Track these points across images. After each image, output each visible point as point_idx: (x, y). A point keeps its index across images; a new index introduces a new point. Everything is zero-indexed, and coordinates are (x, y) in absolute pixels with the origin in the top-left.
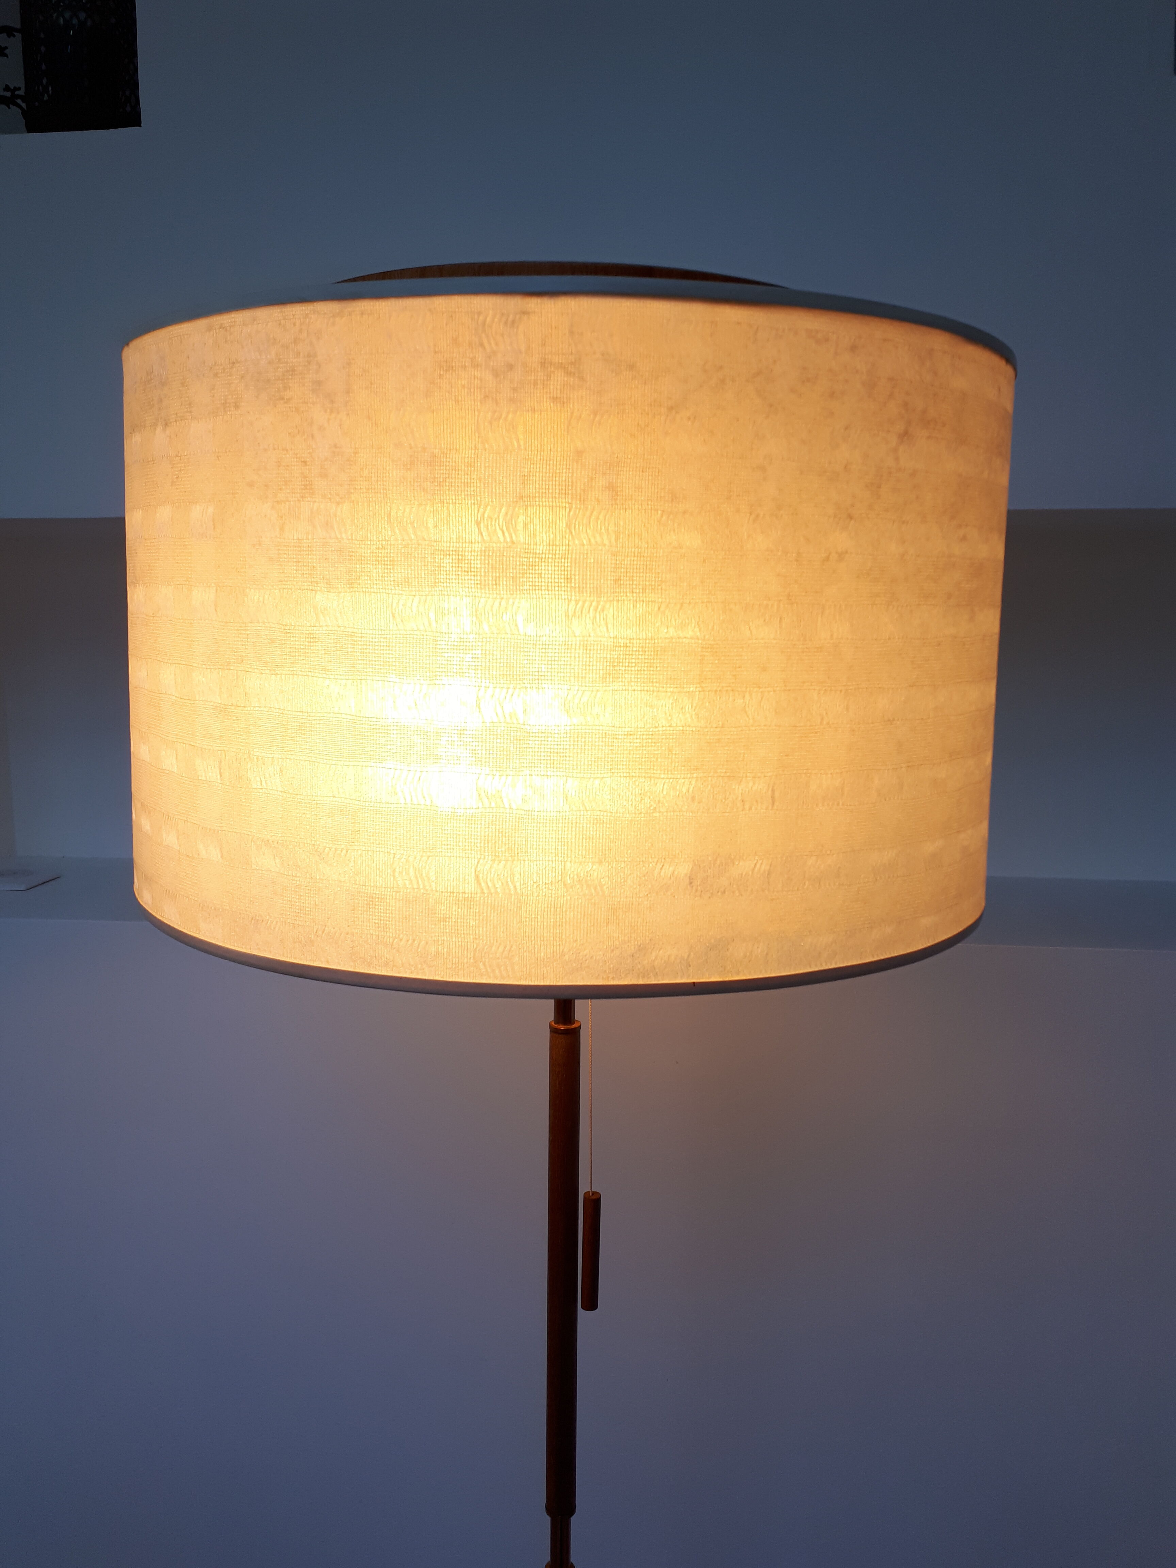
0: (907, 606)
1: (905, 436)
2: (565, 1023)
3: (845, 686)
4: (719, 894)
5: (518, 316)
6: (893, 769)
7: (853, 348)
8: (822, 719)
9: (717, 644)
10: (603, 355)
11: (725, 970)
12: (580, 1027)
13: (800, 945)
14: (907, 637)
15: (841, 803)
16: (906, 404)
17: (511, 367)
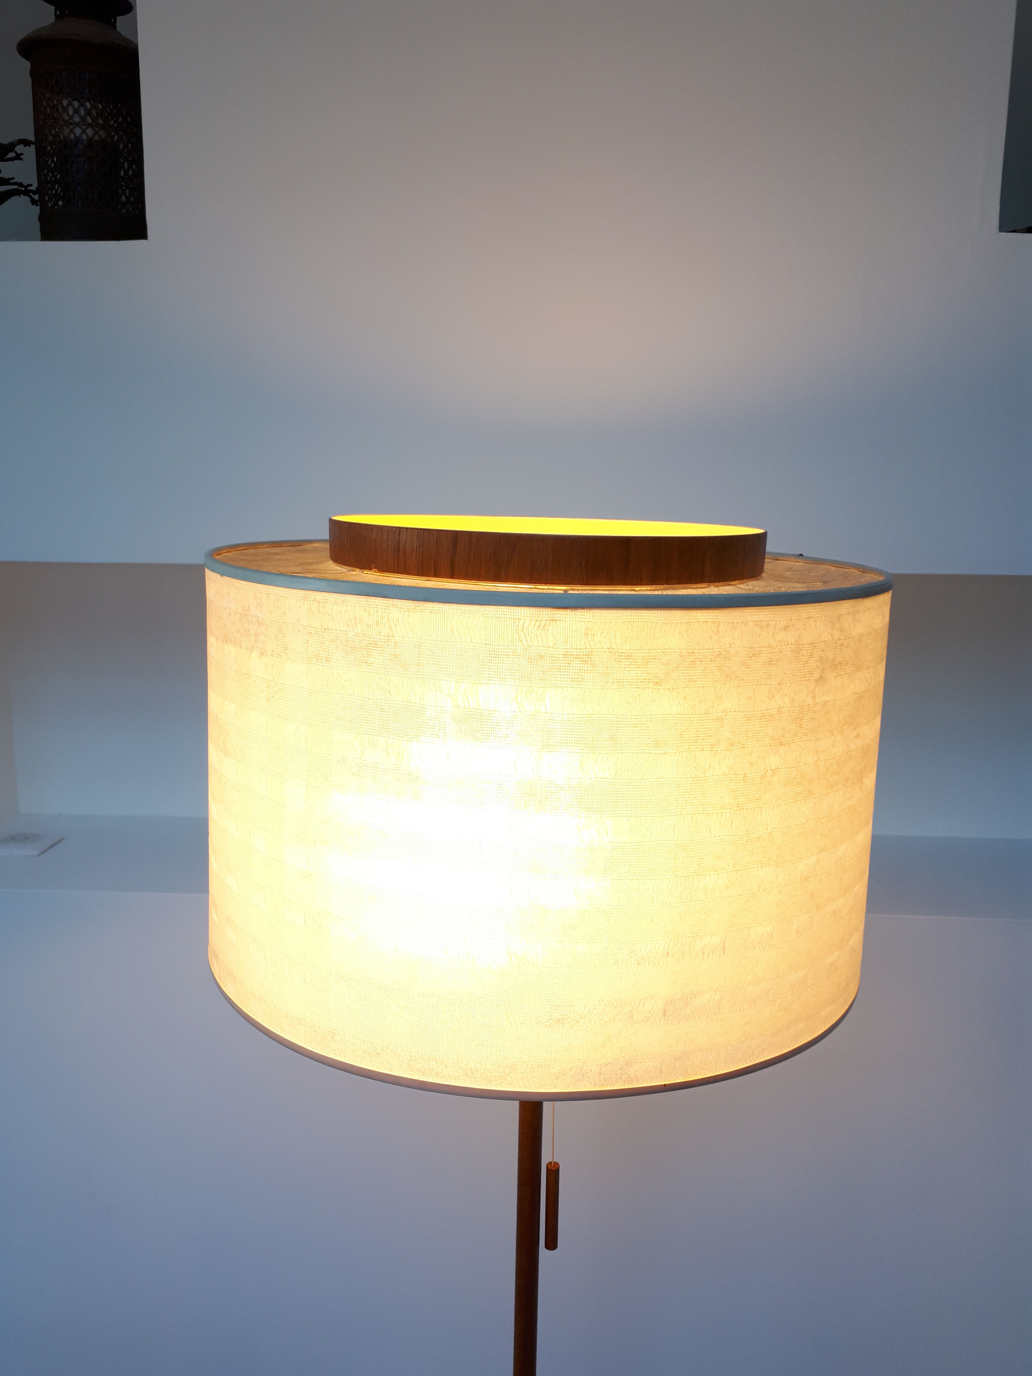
0: (819, 796)
1: (820, 679)
3: (775, 861)
4: (685, 1020)
5: (548, 623)
6: (807, 912)
7: (786, 628)
8: (759, 887)
10: (609, 649)
14: (818, 818)
16: (821, 658)
17: (542, 657)
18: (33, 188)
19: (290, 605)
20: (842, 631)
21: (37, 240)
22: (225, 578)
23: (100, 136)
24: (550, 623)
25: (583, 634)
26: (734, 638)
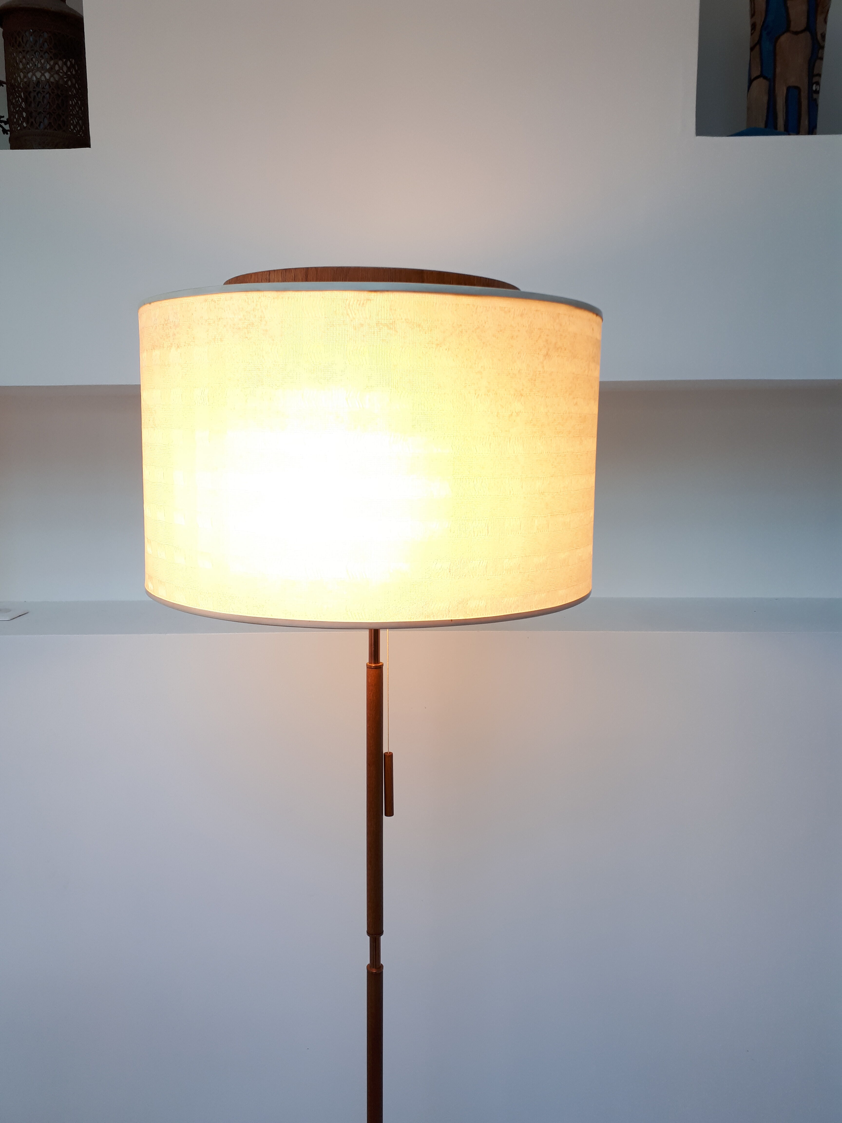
0: (549, 437)
1: (547, 355)
2: (375, 663)
3: (521, 476)
4: (463, 576)
5: (365, 301)
6: (544, 517)
7: (522, 315)
8: (510, 492)
9: (461, 456)
10: (406, 320)
11: (466, 613)
12: (383, 665)
13: (501, 602)
14: (549, 452)
15: (520, 533)
16: (547, 341)
17: (362, 325)
18: (5, 119)
19: (196, 308)
20: (561, 325)
21: (9, 149)
22: (152, 304)
23: (55, 79)
24: (366, 302)
25: (389, 309)
26: (487, 317)
